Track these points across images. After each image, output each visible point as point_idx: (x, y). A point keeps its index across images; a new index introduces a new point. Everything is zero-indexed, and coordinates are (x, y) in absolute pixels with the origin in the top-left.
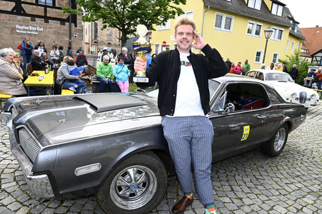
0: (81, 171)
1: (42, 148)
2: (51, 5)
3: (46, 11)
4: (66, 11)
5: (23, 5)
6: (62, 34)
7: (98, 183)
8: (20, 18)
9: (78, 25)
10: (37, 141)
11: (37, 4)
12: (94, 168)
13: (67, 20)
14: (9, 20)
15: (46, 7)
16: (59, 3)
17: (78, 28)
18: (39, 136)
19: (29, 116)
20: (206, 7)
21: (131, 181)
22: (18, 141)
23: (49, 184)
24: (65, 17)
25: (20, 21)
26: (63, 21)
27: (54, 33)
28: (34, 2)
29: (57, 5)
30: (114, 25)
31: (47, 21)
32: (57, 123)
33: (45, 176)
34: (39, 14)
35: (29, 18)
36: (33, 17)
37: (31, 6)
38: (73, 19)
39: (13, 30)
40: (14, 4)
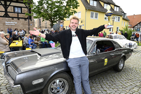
0: (35, 82)
1: (18, 73)
2: (20, 12)
3: (18, 15)
4: (27, 14)
5: (8, 13)
6: (25, 24)
7: (42, 87)
8: (7, 18)
9: (32, 20)
10: (15, 70)
11: (14, 12)
12: (41, 81)
13: (28, 18)
14: (3, 20)
15: (18, 13)
16: (24, 12)
17: (32, 21)
18: (16, 68)
19: (12, 60)
20: (86, 9)
21: (57, 85)
22: (7, 71)
23: (21, 89)
24: (26, 17)
25: (7, 20)
26: (25, 19)
27: (22, 24)
28: (13, 11)
29: (23, 12)
30: (47, 19)
31: (19, 19)
32: (24, 62)
33: (19, 85)
34: (15, 17)
35: (11, 18)
36: (13, 18)
37: (12, 13)
38: (30, 18)
39: (4, 24)
40: (4, 13)
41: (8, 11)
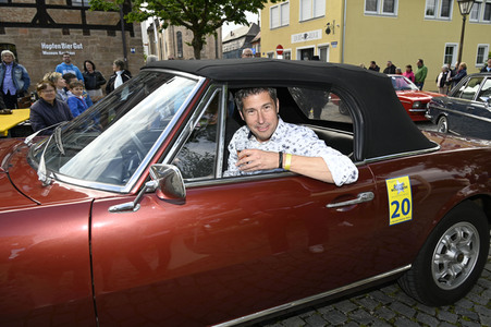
3: (84, 16)
4: (117, 15)
5: (48, 11)
6: (112, 50)
8: (45, 31)
9: (136, 33)
11: (69, 6)
13: (118, 27)
14: (31, 37)
15: (83, 9)
24: (114, 23)
25: (46, 36)
26: (111, 30)
27: (101, 50)
28: (65, 4)
31: (86, 33)
34: (74, 22)
35: (60, 30)
36: (66, 28)
37: (61, 10)
38: (129, 28)
39: (40, 50)
40: (35, 10)
41: (47, 3)
